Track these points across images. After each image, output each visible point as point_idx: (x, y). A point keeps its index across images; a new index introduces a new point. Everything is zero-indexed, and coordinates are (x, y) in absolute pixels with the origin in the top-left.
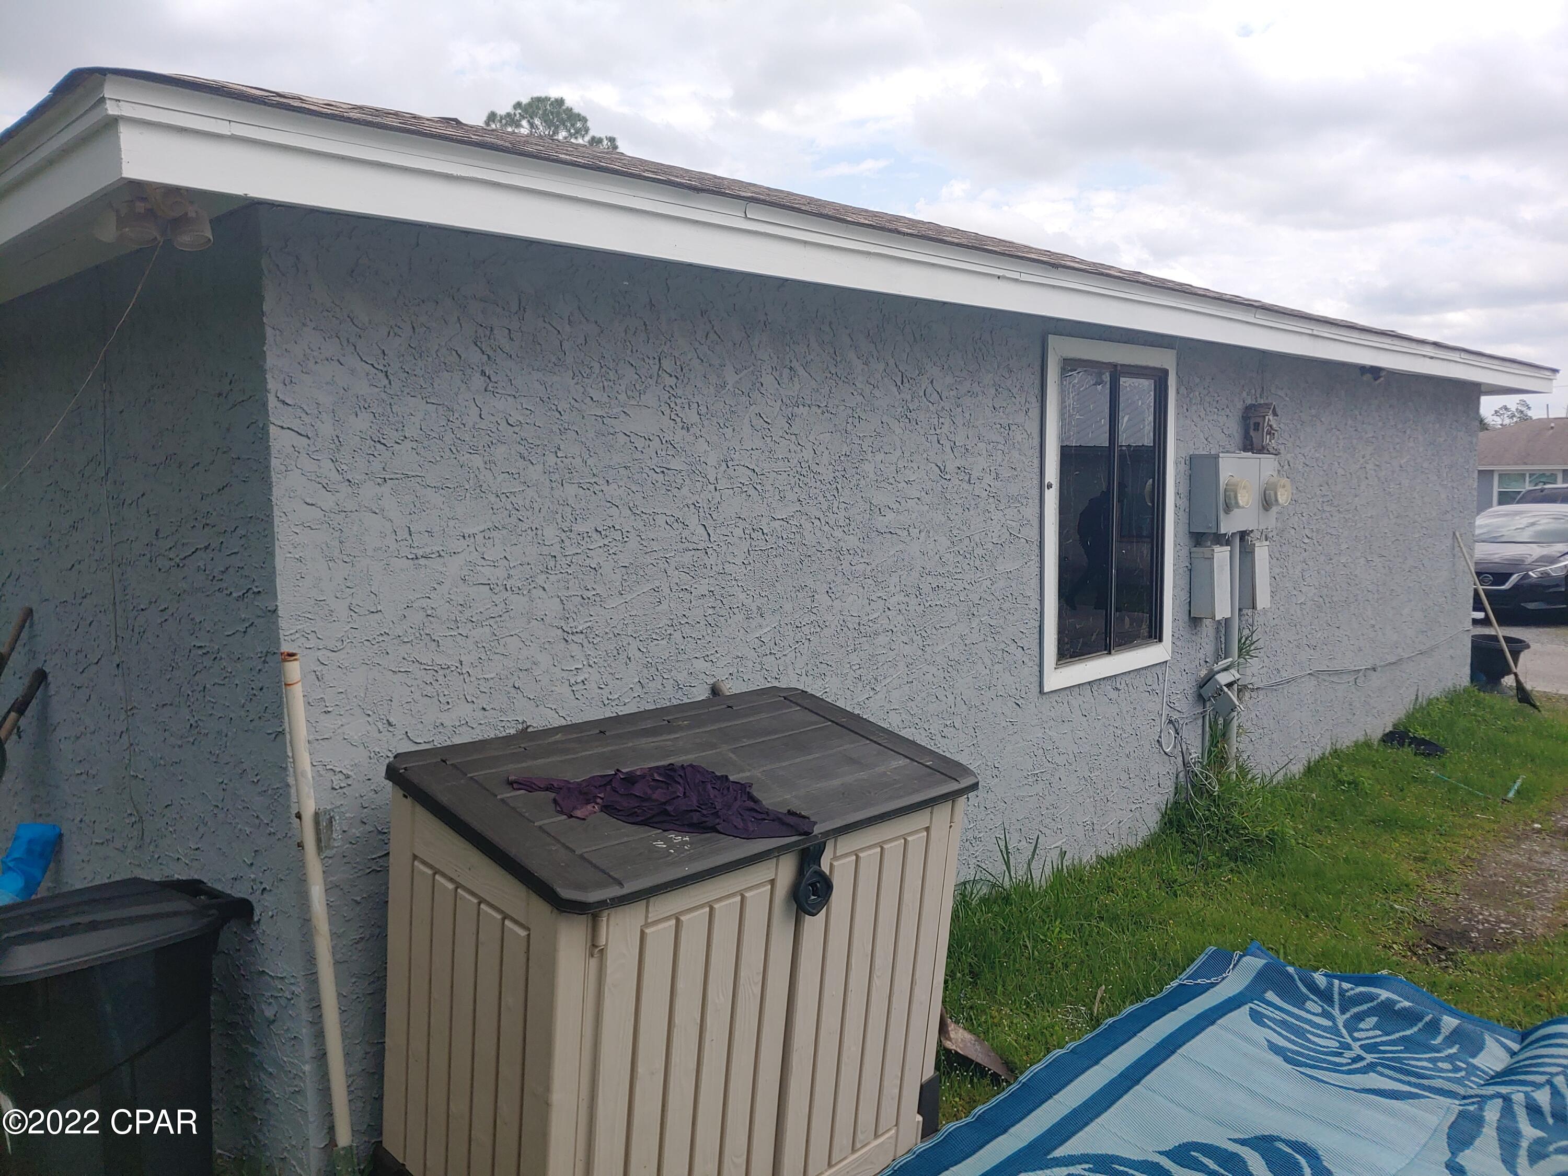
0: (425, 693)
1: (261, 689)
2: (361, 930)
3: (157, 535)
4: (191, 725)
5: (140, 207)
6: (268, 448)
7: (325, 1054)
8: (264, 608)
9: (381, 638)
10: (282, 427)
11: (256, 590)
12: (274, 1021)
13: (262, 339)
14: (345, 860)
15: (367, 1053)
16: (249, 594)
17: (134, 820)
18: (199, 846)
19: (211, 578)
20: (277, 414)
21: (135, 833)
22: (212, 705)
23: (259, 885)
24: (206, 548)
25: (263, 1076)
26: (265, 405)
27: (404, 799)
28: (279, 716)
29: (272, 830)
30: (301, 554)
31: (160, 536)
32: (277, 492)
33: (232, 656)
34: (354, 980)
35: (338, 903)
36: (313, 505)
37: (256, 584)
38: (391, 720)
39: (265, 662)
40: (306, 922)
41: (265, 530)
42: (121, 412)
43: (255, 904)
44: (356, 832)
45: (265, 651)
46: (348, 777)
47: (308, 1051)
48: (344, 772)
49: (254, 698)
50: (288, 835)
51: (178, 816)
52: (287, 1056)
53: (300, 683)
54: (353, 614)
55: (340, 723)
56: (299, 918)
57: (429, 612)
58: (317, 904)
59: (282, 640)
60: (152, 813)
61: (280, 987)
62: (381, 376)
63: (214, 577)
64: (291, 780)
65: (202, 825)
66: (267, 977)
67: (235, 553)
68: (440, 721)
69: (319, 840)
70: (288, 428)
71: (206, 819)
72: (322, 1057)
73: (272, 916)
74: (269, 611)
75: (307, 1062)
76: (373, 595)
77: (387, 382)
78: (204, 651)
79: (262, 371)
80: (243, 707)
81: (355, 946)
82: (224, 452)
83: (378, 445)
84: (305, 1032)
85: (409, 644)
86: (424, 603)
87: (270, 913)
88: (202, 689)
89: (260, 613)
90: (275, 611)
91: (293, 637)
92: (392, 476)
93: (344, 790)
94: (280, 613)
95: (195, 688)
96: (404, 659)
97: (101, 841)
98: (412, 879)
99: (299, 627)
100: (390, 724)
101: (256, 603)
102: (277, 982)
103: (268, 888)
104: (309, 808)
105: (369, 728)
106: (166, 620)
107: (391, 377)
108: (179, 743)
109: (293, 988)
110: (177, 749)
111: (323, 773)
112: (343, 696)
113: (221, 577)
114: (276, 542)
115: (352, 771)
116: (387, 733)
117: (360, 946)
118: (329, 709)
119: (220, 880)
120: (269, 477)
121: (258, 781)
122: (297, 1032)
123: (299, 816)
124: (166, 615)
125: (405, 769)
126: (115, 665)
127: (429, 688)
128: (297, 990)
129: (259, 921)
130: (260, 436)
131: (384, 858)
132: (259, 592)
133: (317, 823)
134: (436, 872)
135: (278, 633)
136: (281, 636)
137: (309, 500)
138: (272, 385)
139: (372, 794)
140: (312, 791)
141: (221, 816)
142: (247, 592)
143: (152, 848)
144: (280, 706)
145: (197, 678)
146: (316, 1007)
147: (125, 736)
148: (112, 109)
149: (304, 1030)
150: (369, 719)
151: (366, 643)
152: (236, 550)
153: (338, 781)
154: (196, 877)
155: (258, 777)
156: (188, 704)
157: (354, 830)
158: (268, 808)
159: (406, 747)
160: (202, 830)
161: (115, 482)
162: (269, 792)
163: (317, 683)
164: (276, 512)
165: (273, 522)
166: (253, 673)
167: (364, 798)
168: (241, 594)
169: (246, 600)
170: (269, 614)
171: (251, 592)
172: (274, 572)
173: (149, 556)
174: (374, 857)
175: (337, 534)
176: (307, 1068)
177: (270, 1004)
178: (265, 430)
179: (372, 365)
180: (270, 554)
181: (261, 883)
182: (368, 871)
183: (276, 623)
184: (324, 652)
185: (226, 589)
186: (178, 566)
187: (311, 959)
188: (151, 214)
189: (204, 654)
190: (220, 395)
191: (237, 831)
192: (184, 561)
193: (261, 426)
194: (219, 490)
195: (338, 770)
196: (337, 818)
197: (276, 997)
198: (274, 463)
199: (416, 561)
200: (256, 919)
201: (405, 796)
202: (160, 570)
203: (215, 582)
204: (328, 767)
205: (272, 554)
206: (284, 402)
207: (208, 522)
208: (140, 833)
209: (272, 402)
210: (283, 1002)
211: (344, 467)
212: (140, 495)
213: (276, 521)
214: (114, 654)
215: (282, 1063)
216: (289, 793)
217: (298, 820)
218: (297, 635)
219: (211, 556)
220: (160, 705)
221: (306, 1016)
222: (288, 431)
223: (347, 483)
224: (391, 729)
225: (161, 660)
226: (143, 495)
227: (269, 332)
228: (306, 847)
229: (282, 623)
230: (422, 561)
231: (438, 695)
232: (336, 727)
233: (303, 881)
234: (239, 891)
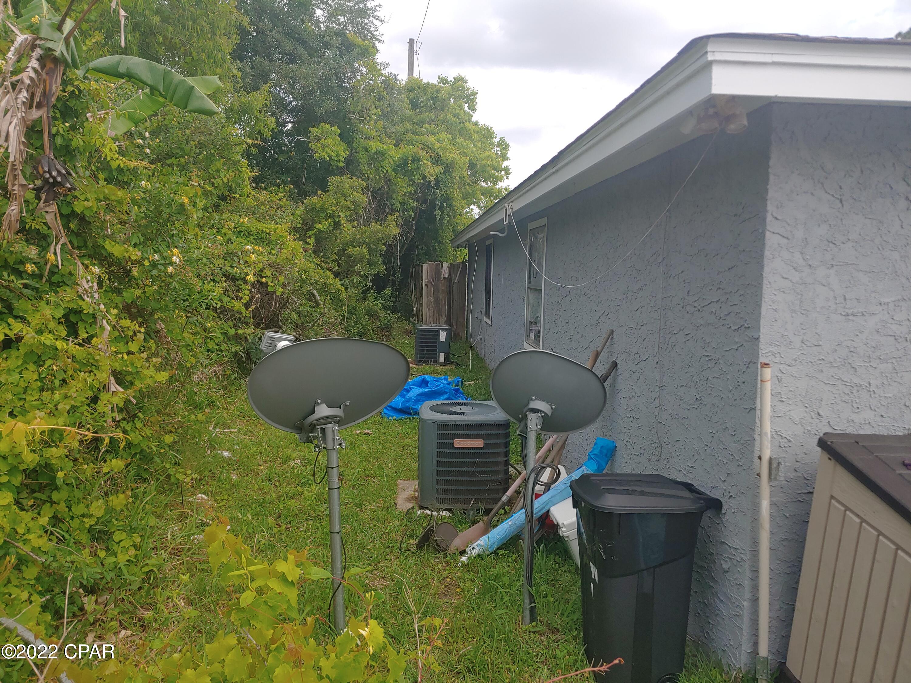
0: (843, 399)
1: (744, 383)
2: (786, 534)
3: (688, 293)
4: (697, 399)
5: (711, 111)
6: (764, 244)
7: (758, 599)
8: (751, 336)
9: (819, 362)
10: (773, 233)
11: (747, 326)
12: (727, 572)
13: (766, 181)
14: (782, 490)
15: (781, 608)
16: (742, 328)
17: (657, 445)
18: (694, 465)
19: (718, 318)
20: (771, 225)
21: (657, 453)
22: (711, 388)
23: (728, 493)
24: (718, 301)
25: (717, 601)
26: (764, 220)
27: (829, 461)
28: (754, 399)
29: (741, 464)
30: (777, 307)
31: (690, 294)
32: (767, 270)
33: (727, 362)
34: (779, 562)
35: (775, 514)
36: (786, 279)
37: (748, 322)
38: (820, 412)
39: (748, 367)
40: (756, 520)
41: (756, 292)
42: (674, 228)
43: (724, 504)
44: (792, 475)
45: (748, 361)
46: (790, 441)
47: (747, 595)
48: (788, 438)
49: (738, 387)
50: (751, 468)
51: (682, 447)
52: (734, 593)
53: (770, 382)
54: (803, 345)
55: (789, 409)
56: (751, 517)
57: (852, 349)
58: (764, 511)
59: (760, 355)
60: (667, 443)
61: (734, 553)
62: (838, 202)
63: (721, 318)
64: (757, 437)
65: (696, 454)
66: (727, 546)
67: (736, 305)
68: (851, 418)
69: (770, 474)
70: (777, 233)
71: (699, 451)
72: (755, 600)
73: (734, 513)
74: (754, 338)
75: (745, 600)
76: (817, 336)
77: (840, 205)
78: (710, 358)
79: (764, 200)
80: (731, 391)
81: (782, 542)
82: (735, 248)
83: (831, 245)
84: (747, 583)
85: (836, 368)
86: (850, 343)
87: (733, 511)
88: (706, 379)
89: (747, 339)
90: (758, 339)
91: (767, 355)
92: (838, 263)
93: (786, 449)
94: (761, 340)
95: (702, 378)
96: (832, 376)
97: (637, 454)
98: (829, 511)
99: (771, 349)
100: (819, 414)
101: (746, 333)
102: (732, 550)
103: (733, 496)
104: (767, 454)
105: (806, 415)
106: (688, 340)
107: (844, 203)
108: (689, 408)
109: (742, 556)
110: (686, 411)
111: (775, 436)
112: (793, 393)
113: (725, 318)
114: (763, 299)
115: (792, 438)
116: (816, 420)
117: (785, 543)
118: (783, 400)
119: (704, 486)
120: (763, 261)
121: (735, 434)
122: (742, 582)
123: (760, 458)
124: (688, 337)
125: (831, 442)
126: (656, 362)
127: (847, 397)
128: (745, 558)
129: (724, 514)
130: (759, 237)
131: (808, 495)
132: (749, 327)
133: (770, 464)
134: (847, 509)
135: (758, 352)
136: (760, 353)
137: (785, 276)
138: (770, 208)
139: (803, 455)
140: (769, 445)
141: (709, 451)
142: (741, 326)
143: (665, 462)
144: (755, 393)
145: (703, 373)
146: (756, 571)
147: (657, 401)
148: (710, 57)
149: (746, 582)
150: (807, 409)
151: (810, 363)
152: (736, 303)
153: (783, 442)
154: (689, 482)
155: (735, 432)
156: (697, 386)
157: (789, 474)
158: (740, 450)
159: (829, 430)
160: (696, 457)
161: (667, 265)
162: (741, 442)
163: (777, 383)
164: (765, 282)
165: (762, 288)
166: (740, 373)
167: (798, 456)
168: (737, 328)
169: (739, 331)
170: (754, 340)
171: (744, 327)
172: (760, 316)
173: (682, 305)
174: (800, 492)
175: (799, 297)
176: (745, 604)
177: (726, 561)
178: (763, 235)
179: (833, 195)
180: (758, 306)
181: (730, 492)
182: (795, 500)
183: (758, 346)
184: (784, 365)
185: (728, 325)
186: (699, 310)
187: (755, 543)
188: (716, 114)
189: (709, 360)
190: (735, 215)
191: (717, 461)
192: (703, 308)
193: (761, 231)
194: (729, 269)
195: (784, 436)
196: (783, 463)
197: (731, 559)
198: (767, 253)
199: (847, 317)
200: (723, 512)
201: (830, 459)
202: (688, 312)
203: (721, 320)
204: (779, 433)
205: (760, 306)
206: (776, 218)
207: (720, 287)
208: (660, 453)
209: (769, 218)
210: (735, 562)
211: (808, 257)
212: (680, 272)
213: (764, 287)
214: (655, 356)
215: (730, 597)
216: (754, 444)
217: (759, 460)
218: (770, 354)
219: (720, 306)
220: (679, 386)
221: (748, 574)
222: (777, 235)
223: (809, 267)
224: (819, 418)
225: (682, 362)
226: (682, 272)
227: (772, 178)
228: (762, 476)
229: (762, 346)
230: (851, 318)
231: (852, 402)
232: (786, 410)
233: (757, 496)
234: (715, 494)
